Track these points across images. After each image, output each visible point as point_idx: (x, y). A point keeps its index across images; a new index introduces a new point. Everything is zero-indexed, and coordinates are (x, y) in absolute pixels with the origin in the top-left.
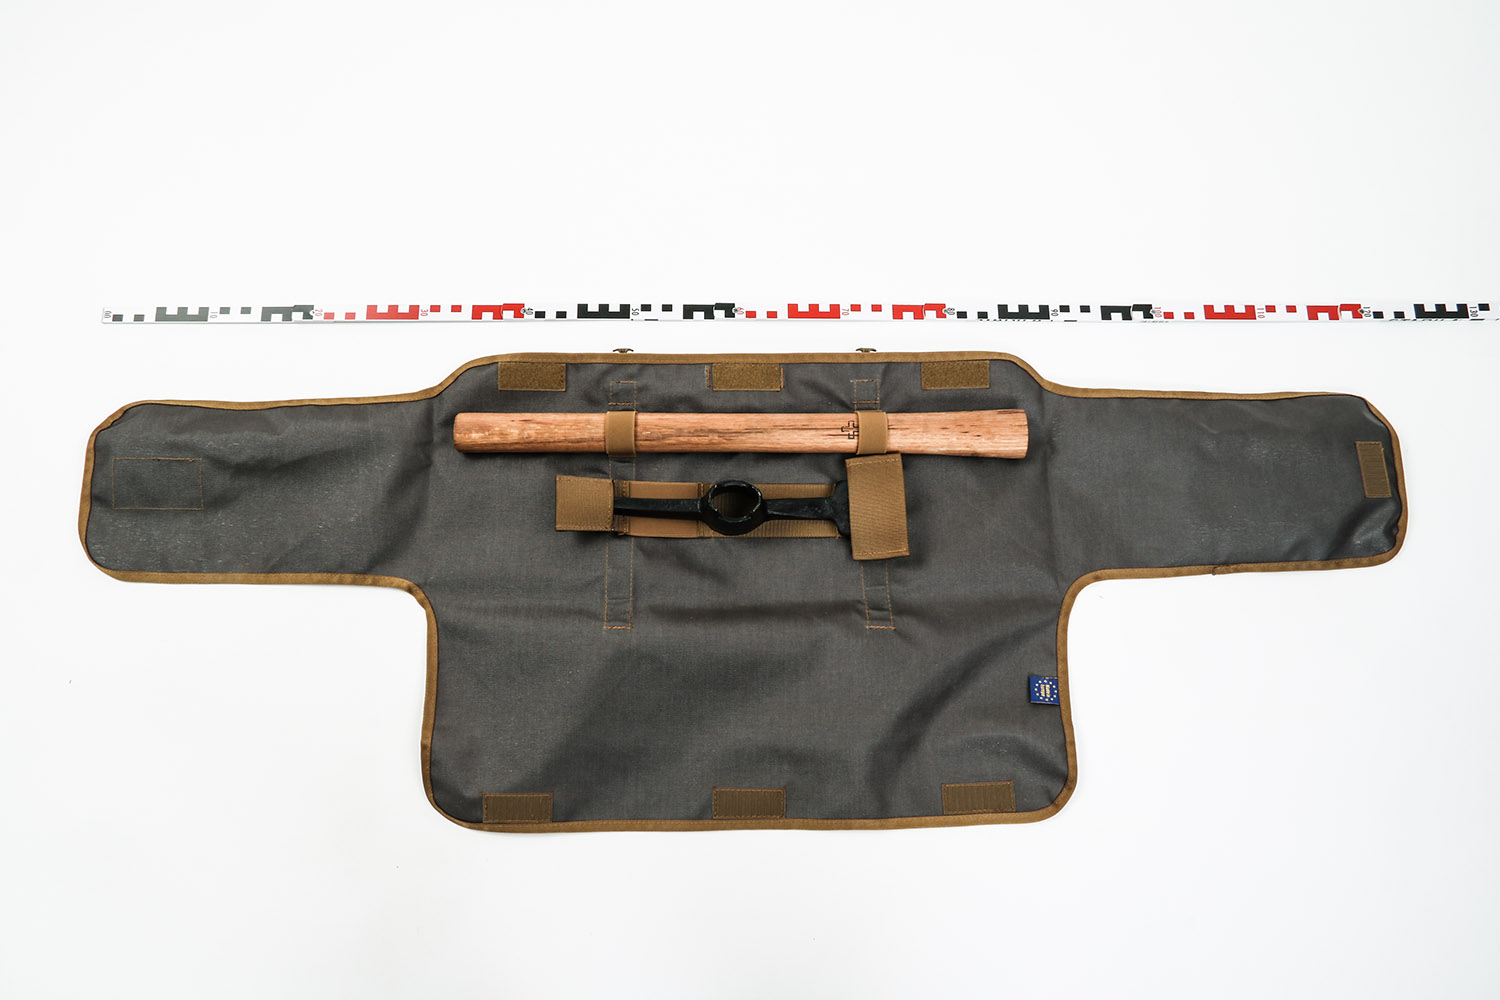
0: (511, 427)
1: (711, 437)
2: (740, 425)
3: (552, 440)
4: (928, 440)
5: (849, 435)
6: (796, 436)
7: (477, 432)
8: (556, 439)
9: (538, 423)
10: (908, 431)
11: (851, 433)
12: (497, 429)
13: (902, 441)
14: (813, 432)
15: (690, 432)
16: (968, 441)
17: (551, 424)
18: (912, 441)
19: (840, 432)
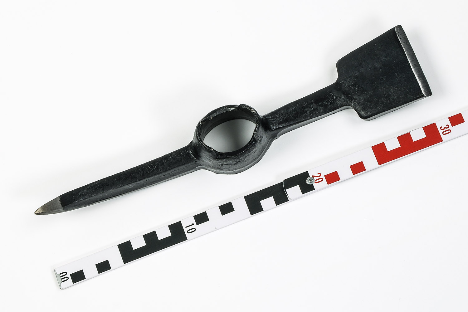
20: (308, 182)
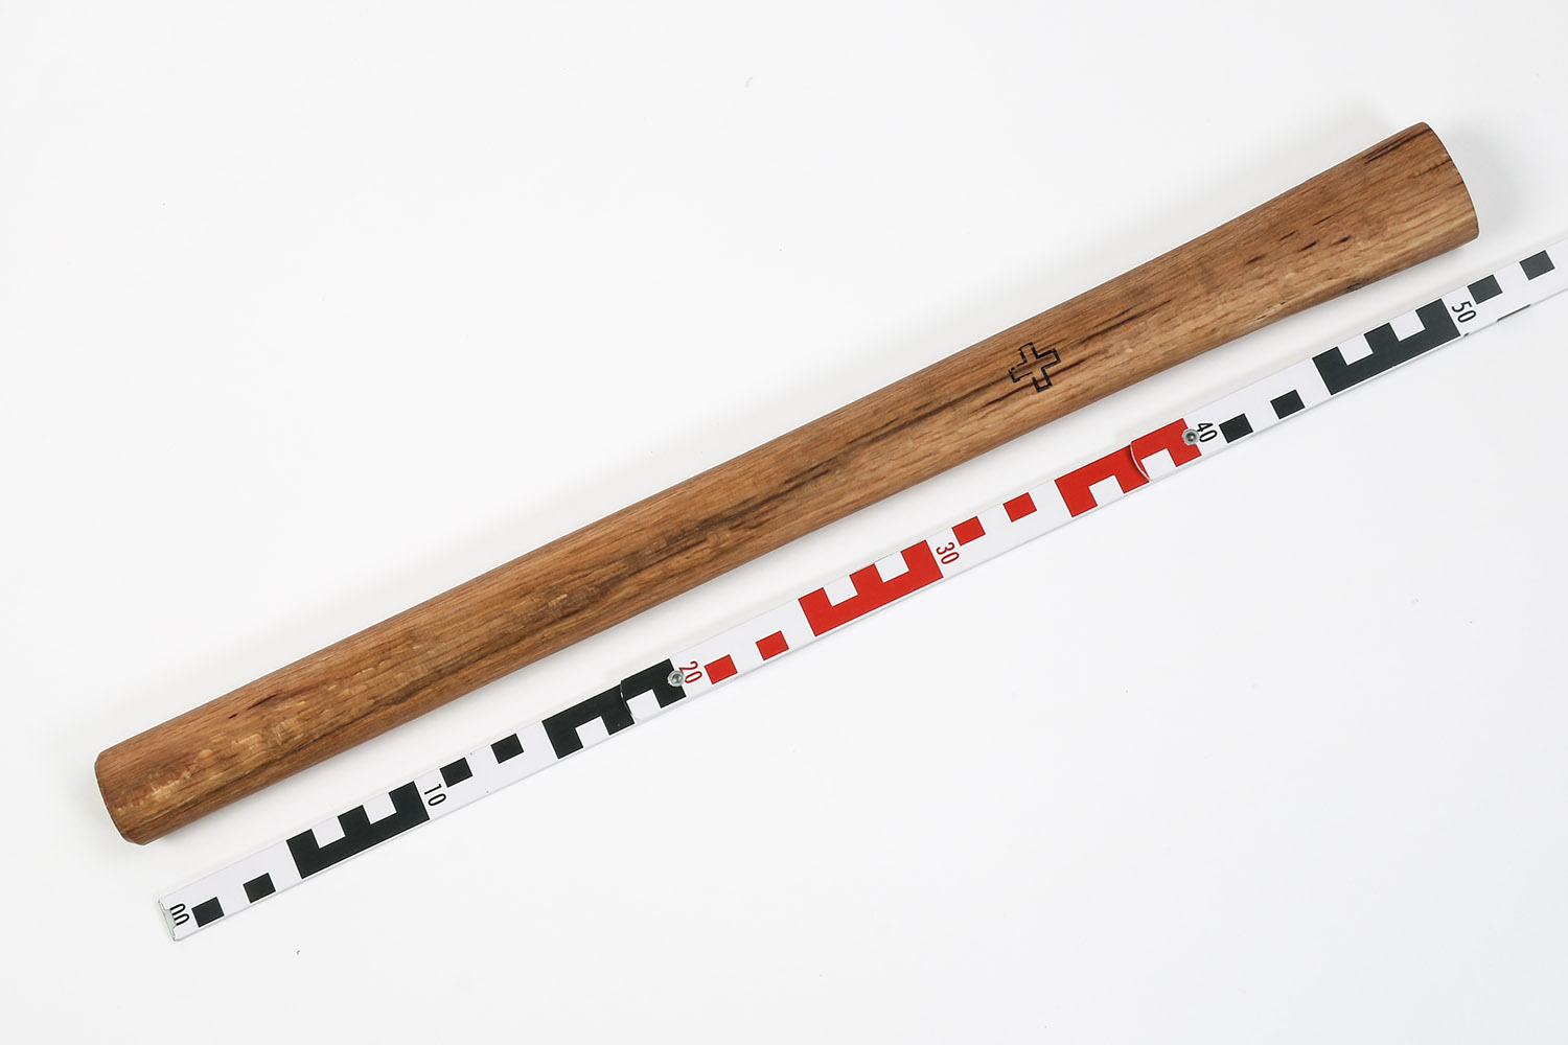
0: (233, 734)
1: (712, 540)
2: (768, 479)
3: (345, 719)
4: (1229, 306)
5: (1035, 382)
6: (910, 444)
7: (162, 782)
8: (354, 712)
9: (294, 694)
10: (1171, 308)
11: (1038, 374)
12: (205, 753)
13: (1167, 337)
14: (948, 416)
15: (659, 551)
16: (1326, 264)
17: (324, 683)
18: (1191, 325)
19: (1010, 385)
20: (672, 682)
